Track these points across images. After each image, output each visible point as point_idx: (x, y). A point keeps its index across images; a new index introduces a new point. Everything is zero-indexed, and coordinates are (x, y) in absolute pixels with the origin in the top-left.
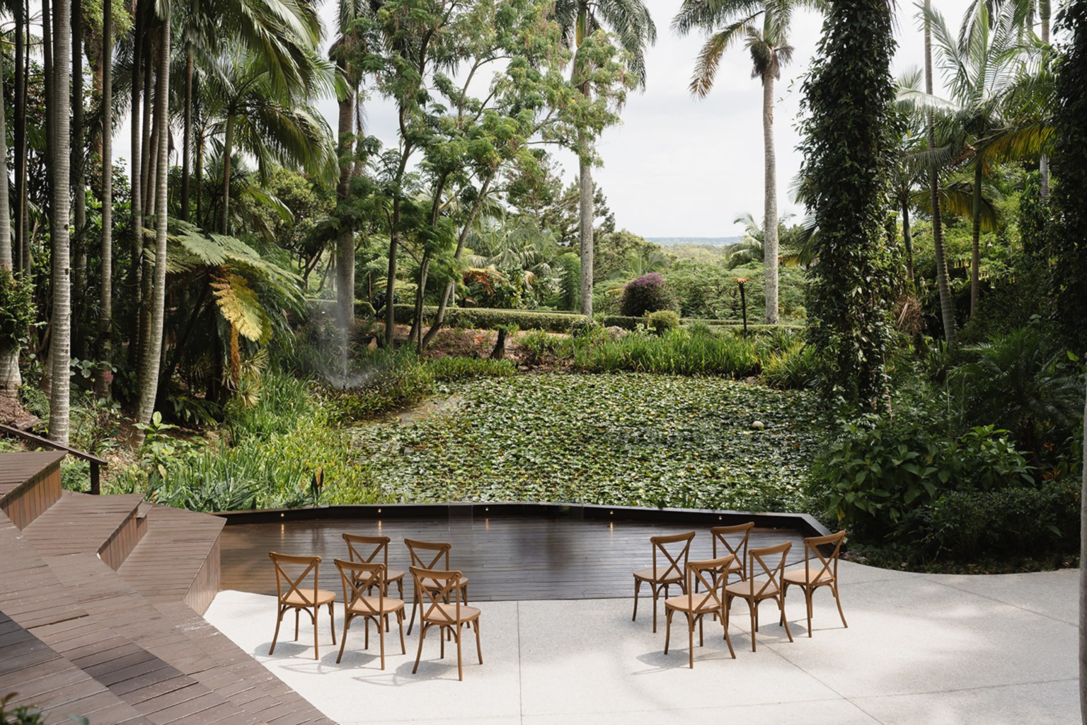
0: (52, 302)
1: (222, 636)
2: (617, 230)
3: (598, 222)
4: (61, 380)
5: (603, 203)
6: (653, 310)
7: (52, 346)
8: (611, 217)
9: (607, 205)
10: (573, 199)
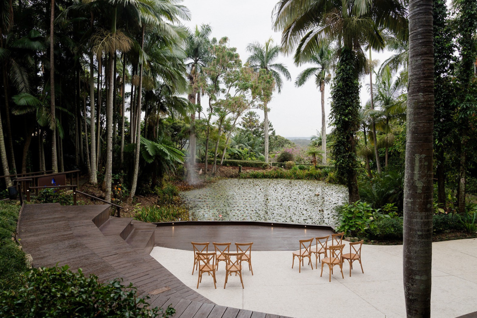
0: (106, 159)
1: (155, 260)
2: (276, 134)
3: (270, 133)
4: (109, 182)
5: (272, 126)
6: (287, 161)
7: (106, 172)
8: (274, 131)
9: (273, 127)
10: (263, 126)
